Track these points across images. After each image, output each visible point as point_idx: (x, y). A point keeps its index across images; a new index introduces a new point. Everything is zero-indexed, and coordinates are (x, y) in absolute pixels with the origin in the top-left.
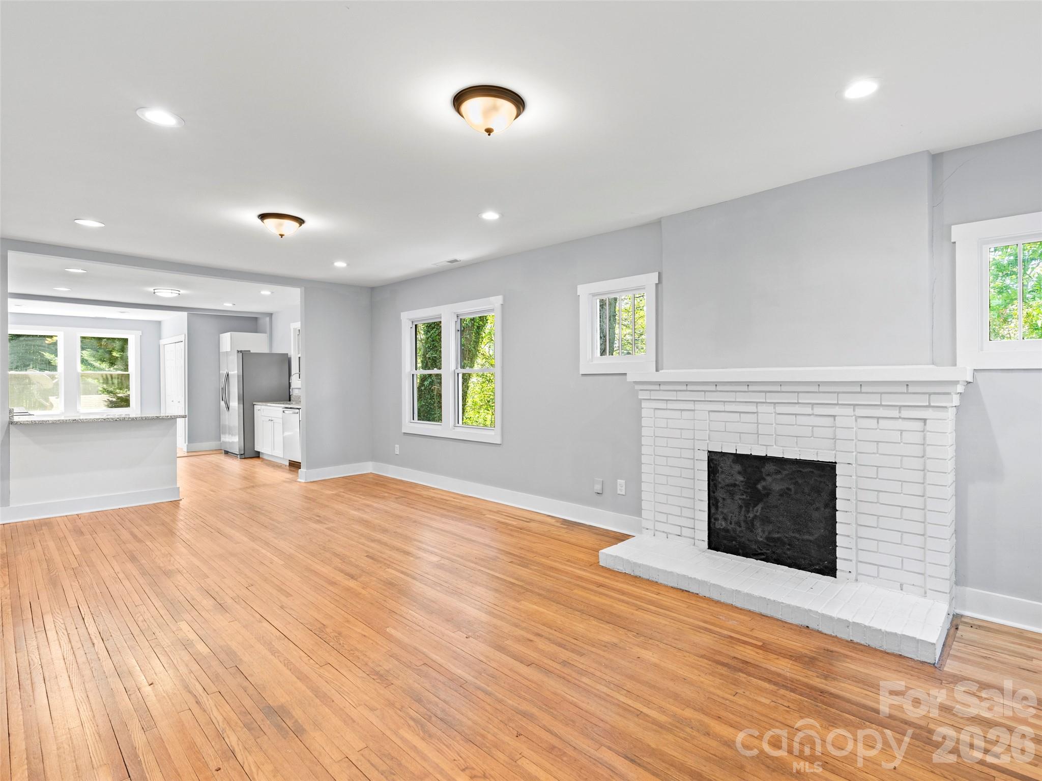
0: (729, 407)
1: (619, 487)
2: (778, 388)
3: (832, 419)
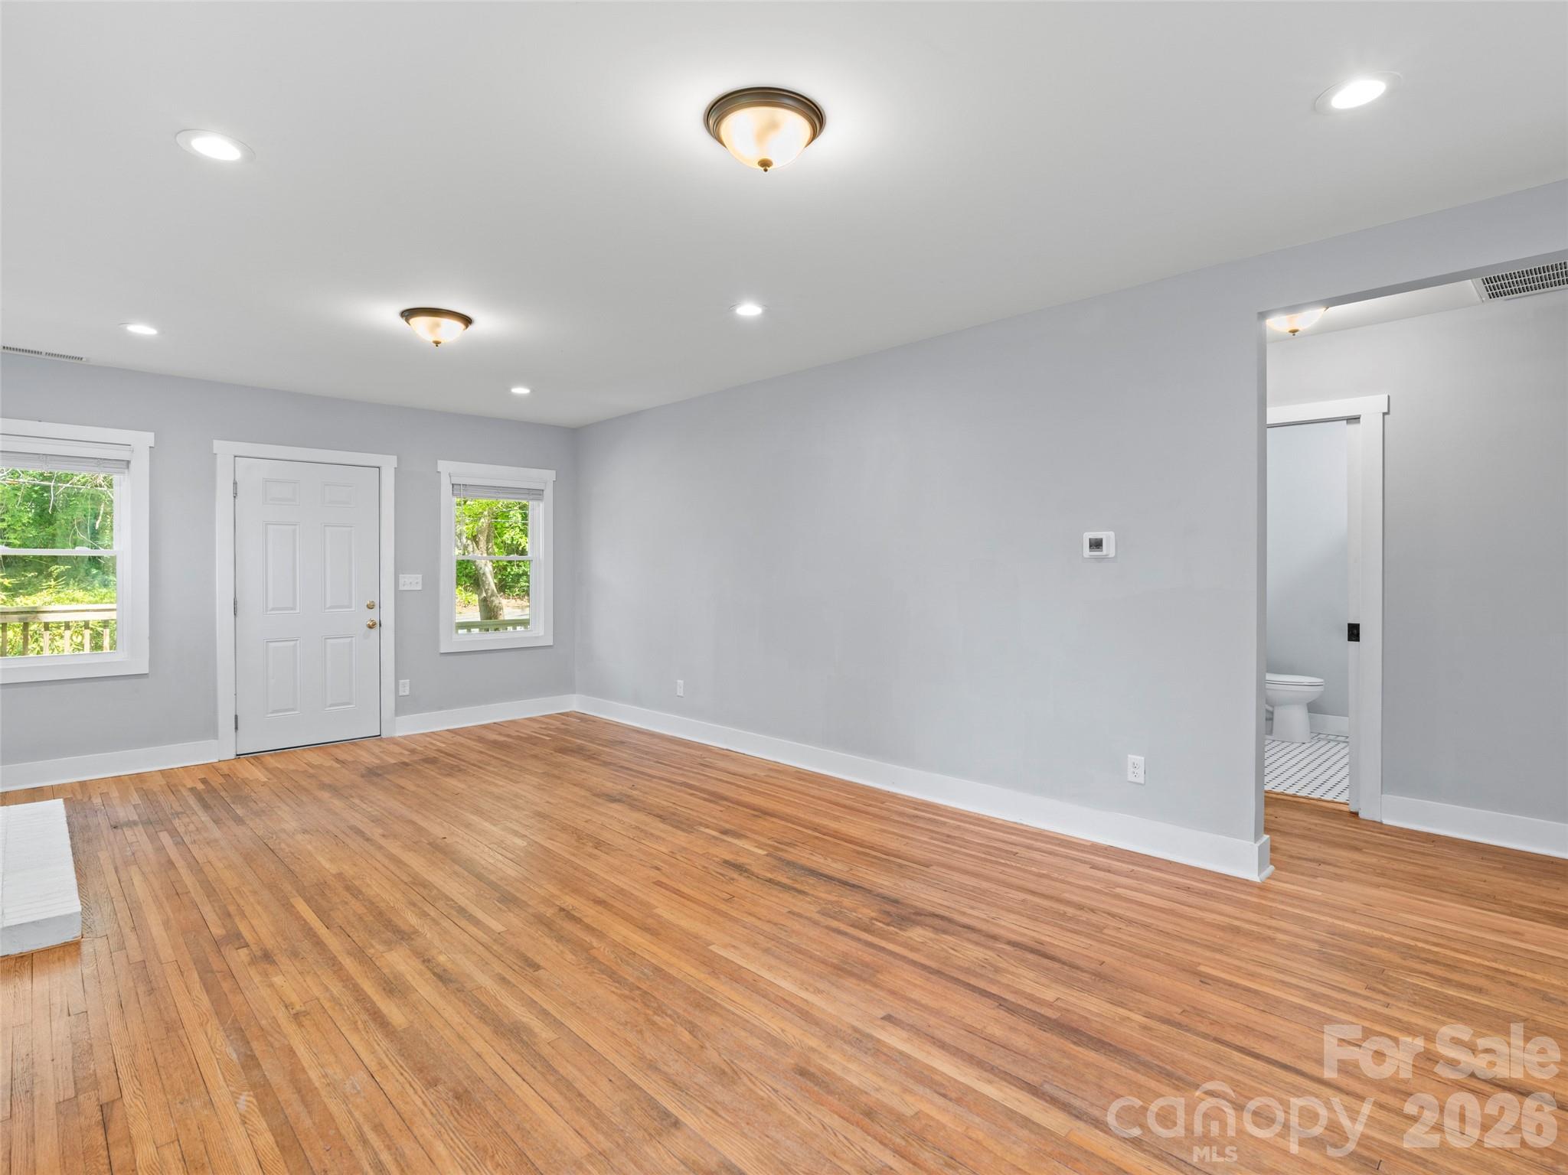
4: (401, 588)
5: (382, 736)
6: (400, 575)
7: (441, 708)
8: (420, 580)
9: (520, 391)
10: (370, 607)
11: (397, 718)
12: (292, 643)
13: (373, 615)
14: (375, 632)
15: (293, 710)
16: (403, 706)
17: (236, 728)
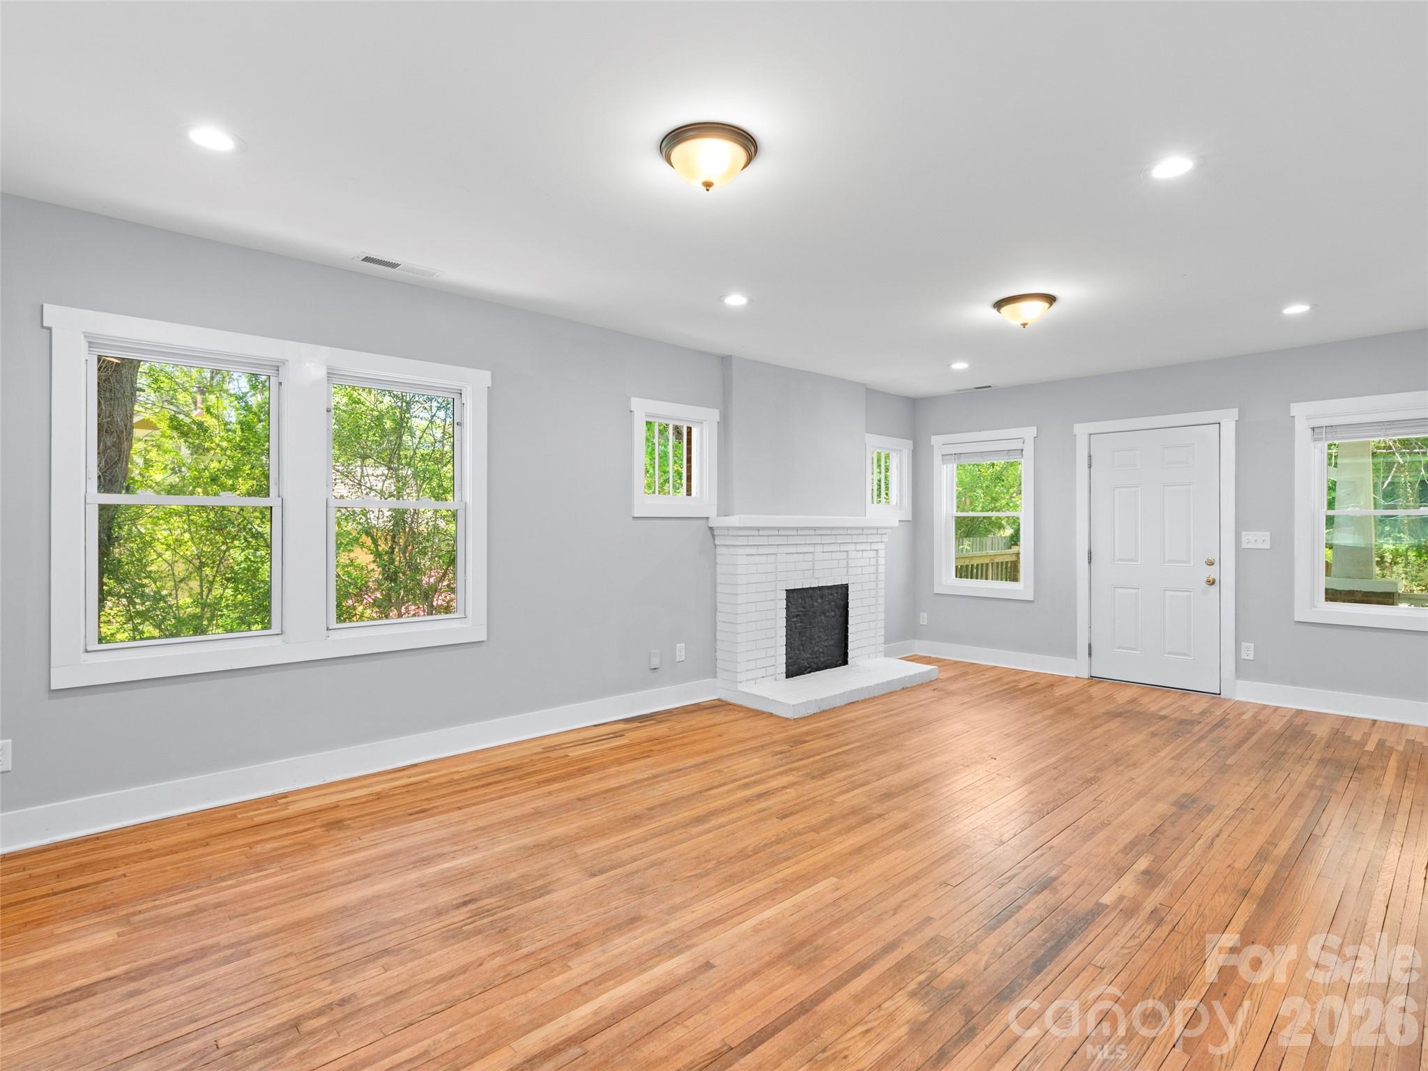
0: (800, 549)
1: (678, 653)
2: (829, 532)
3: (845, 553)
4: (1244, 546)
5: (1222, 696)
6: (1243, 533)
7: (1295, 683)
8: (1268, 539)
9: (1296, 309)
10: (1211, 564)
11: (1239, 682)
12: (1134, 591)
13: (1212, 572)
14: (1215, 589)
15: (1134, 649)
16: (1242, 669)
17: (1090, 654)
